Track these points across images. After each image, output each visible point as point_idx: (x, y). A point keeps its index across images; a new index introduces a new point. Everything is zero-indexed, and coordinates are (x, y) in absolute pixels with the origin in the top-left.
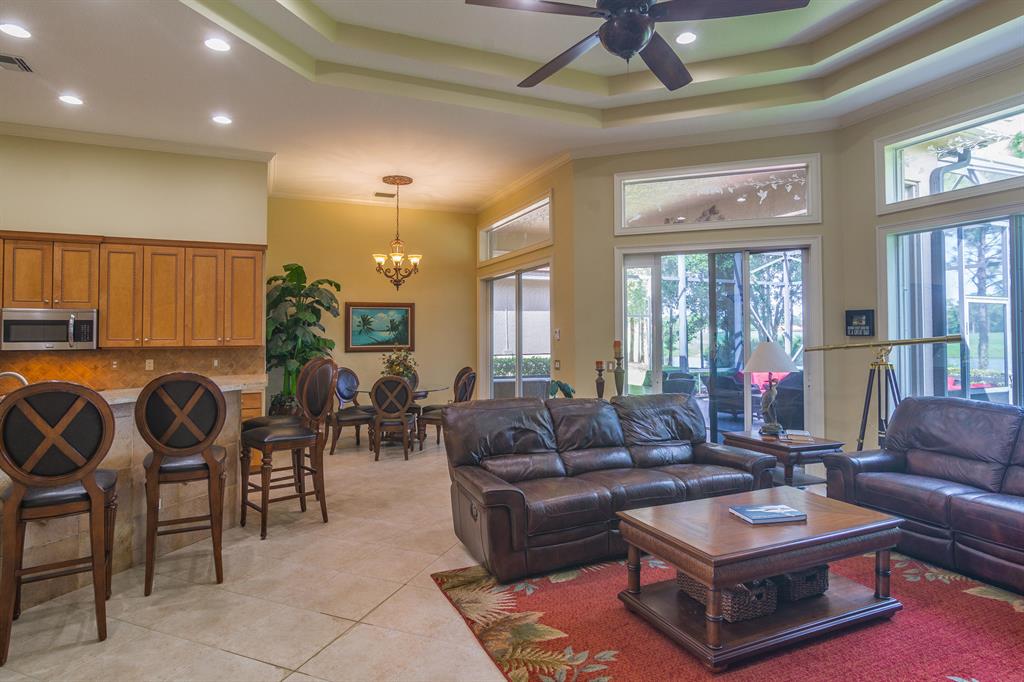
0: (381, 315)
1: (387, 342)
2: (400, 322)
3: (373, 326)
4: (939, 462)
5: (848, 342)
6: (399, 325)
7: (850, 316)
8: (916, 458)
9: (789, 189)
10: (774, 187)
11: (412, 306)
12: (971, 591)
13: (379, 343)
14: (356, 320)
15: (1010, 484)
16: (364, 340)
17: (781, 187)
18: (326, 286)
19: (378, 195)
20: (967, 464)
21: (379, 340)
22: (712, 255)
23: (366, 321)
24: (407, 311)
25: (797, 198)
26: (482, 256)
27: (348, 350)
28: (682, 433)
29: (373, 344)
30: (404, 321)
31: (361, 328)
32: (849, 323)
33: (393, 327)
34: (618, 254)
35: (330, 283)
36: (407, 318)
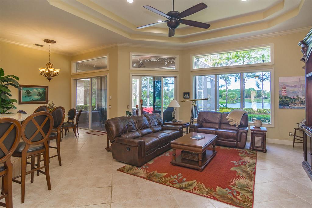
0: (34, 90)
1: (37, 100)
2: (42, 93)
3: (31, 94)
4: (208, 125)
5: (184, 100)
6: (42, 94)
7: (185, 94)
8: (204, 124)
9: (172, 62)
10: (169, 61)
11: (47, 87)
12: (221, 148)
13: (34, 101)
14: (24, 91)
15: (221, 128)
16: (28, 99)
17: (170, 62)
18: (11, 77)
19: (36, 45)
20: (213, 124)
21: (34, 100)
22: (154, 77)
23: (28, 92)
24: (45, 89)
25: (173, 65)
26: (73, 71)
27: (20, 103)
28: (159, 123)
29: (31, 101)
30: (44, 93)
31: (26, 95)
32: (184, 95)
33: (40, 95)
34: (131, 75)
35: (14, 77)
36: (45, 91)
